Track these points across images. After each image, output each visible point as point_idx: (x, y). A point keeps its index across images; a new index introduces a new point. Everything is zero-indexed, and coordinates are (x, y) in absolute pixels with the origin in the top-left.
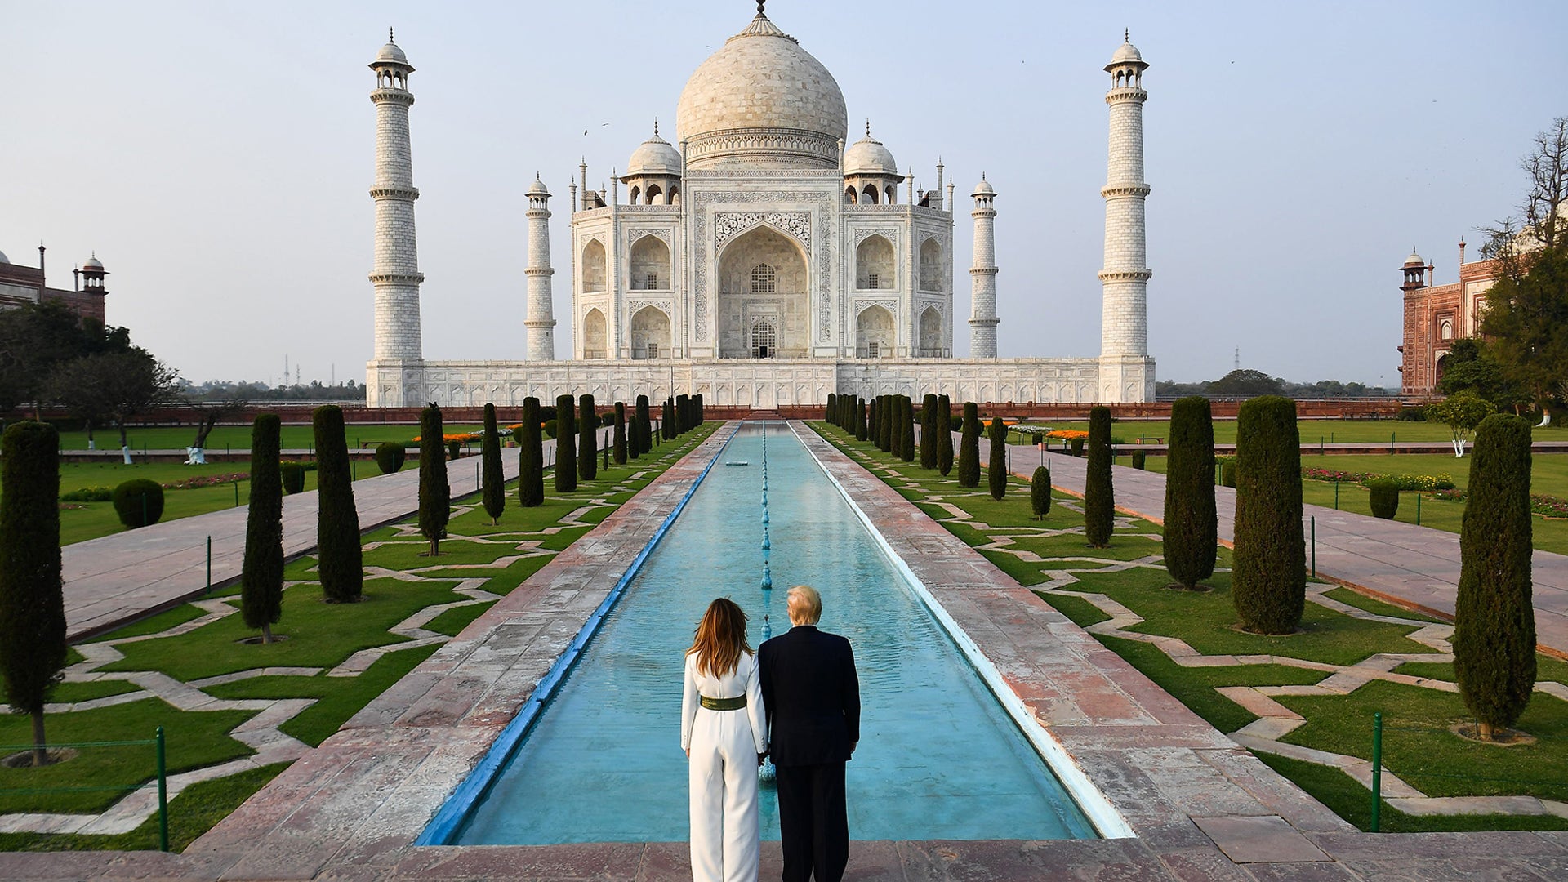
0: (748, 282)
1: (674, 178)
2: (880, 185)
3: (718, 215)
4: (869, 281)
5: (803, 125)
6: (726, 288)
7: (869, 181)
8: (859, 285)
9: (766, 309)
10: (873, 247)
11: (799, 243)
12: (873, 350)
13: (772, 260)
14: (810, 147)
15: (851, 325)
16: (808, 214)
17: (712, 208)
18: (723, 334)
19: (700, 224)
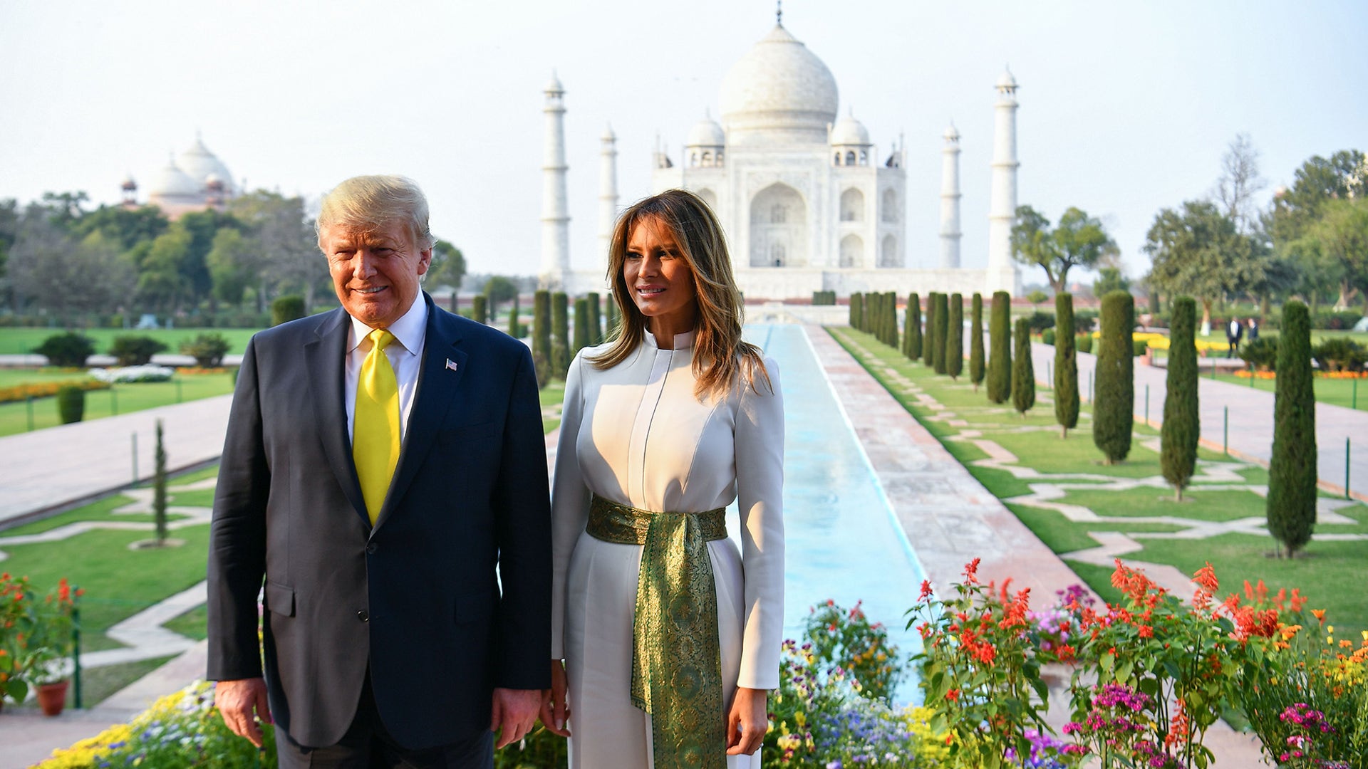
0: (768, 216)
1: (720, 148)
2: (857, 151)
3: (750, 174)
4: (849, 216)
5: (807, 107)
6: (754, 219)
7: (852, 149)
8: (842, 218)
9: (779, 234)
10: (851, 195)
11: (802, 190)
12: (851, 262)
13: (784, 201)
14: (812, 122)
15: (836, 246)
16: (808, 174)
17: (746, 169)
18: (752, 251)
19: (737, 180)
